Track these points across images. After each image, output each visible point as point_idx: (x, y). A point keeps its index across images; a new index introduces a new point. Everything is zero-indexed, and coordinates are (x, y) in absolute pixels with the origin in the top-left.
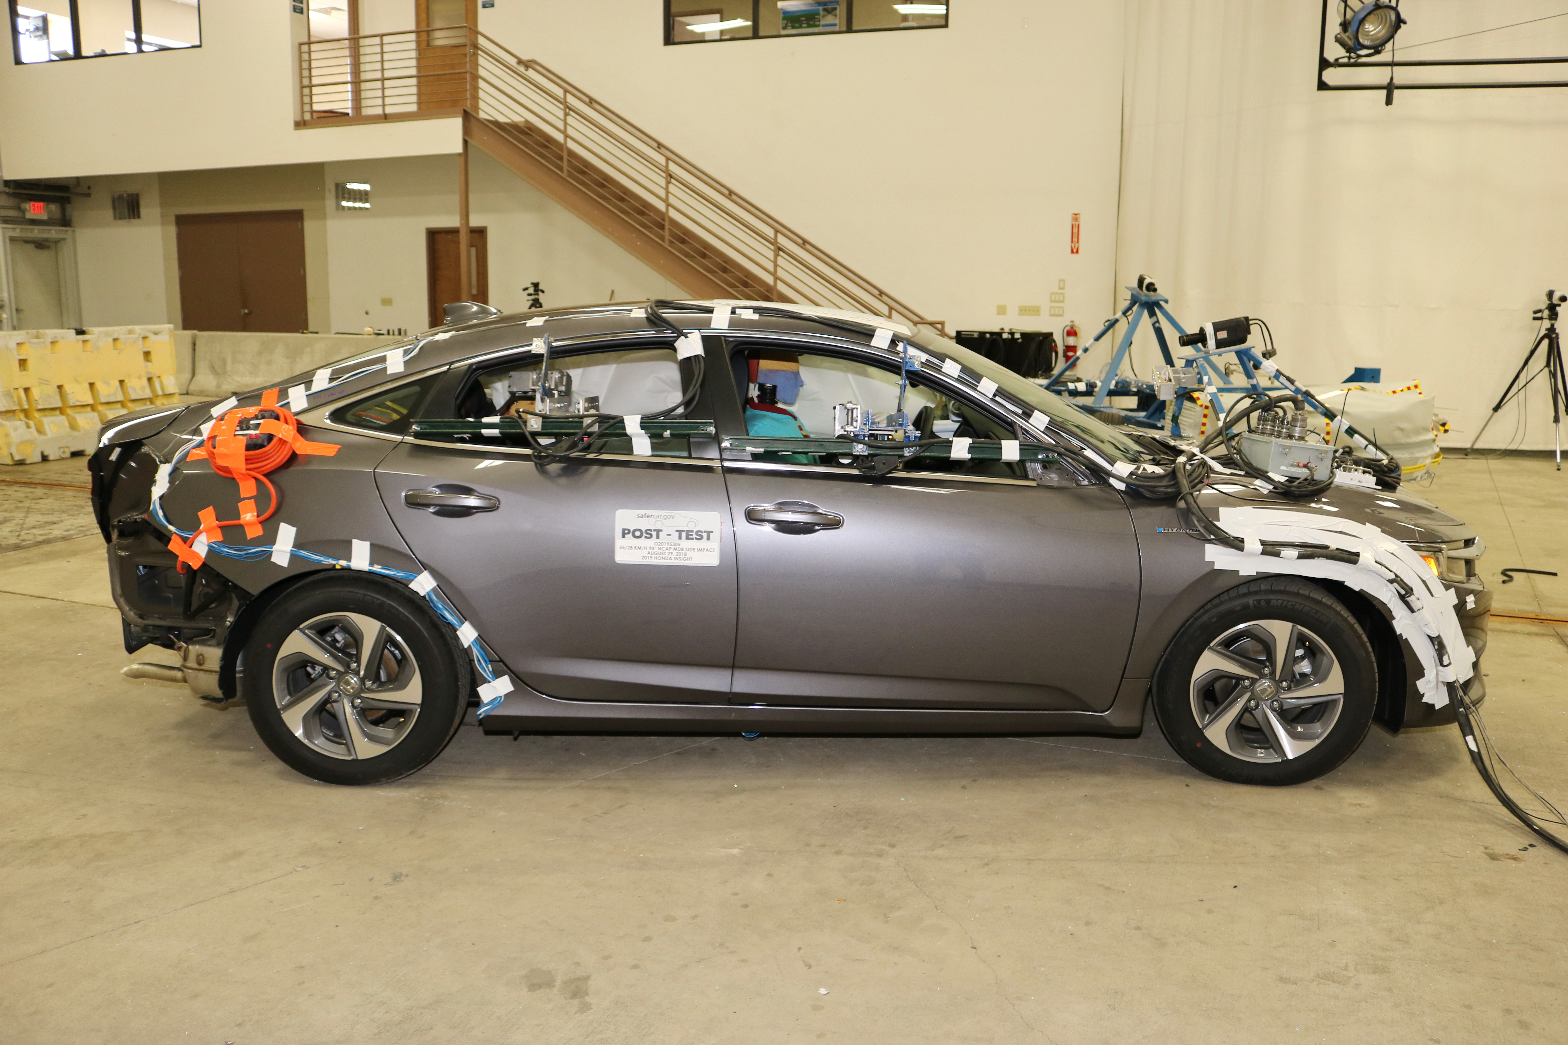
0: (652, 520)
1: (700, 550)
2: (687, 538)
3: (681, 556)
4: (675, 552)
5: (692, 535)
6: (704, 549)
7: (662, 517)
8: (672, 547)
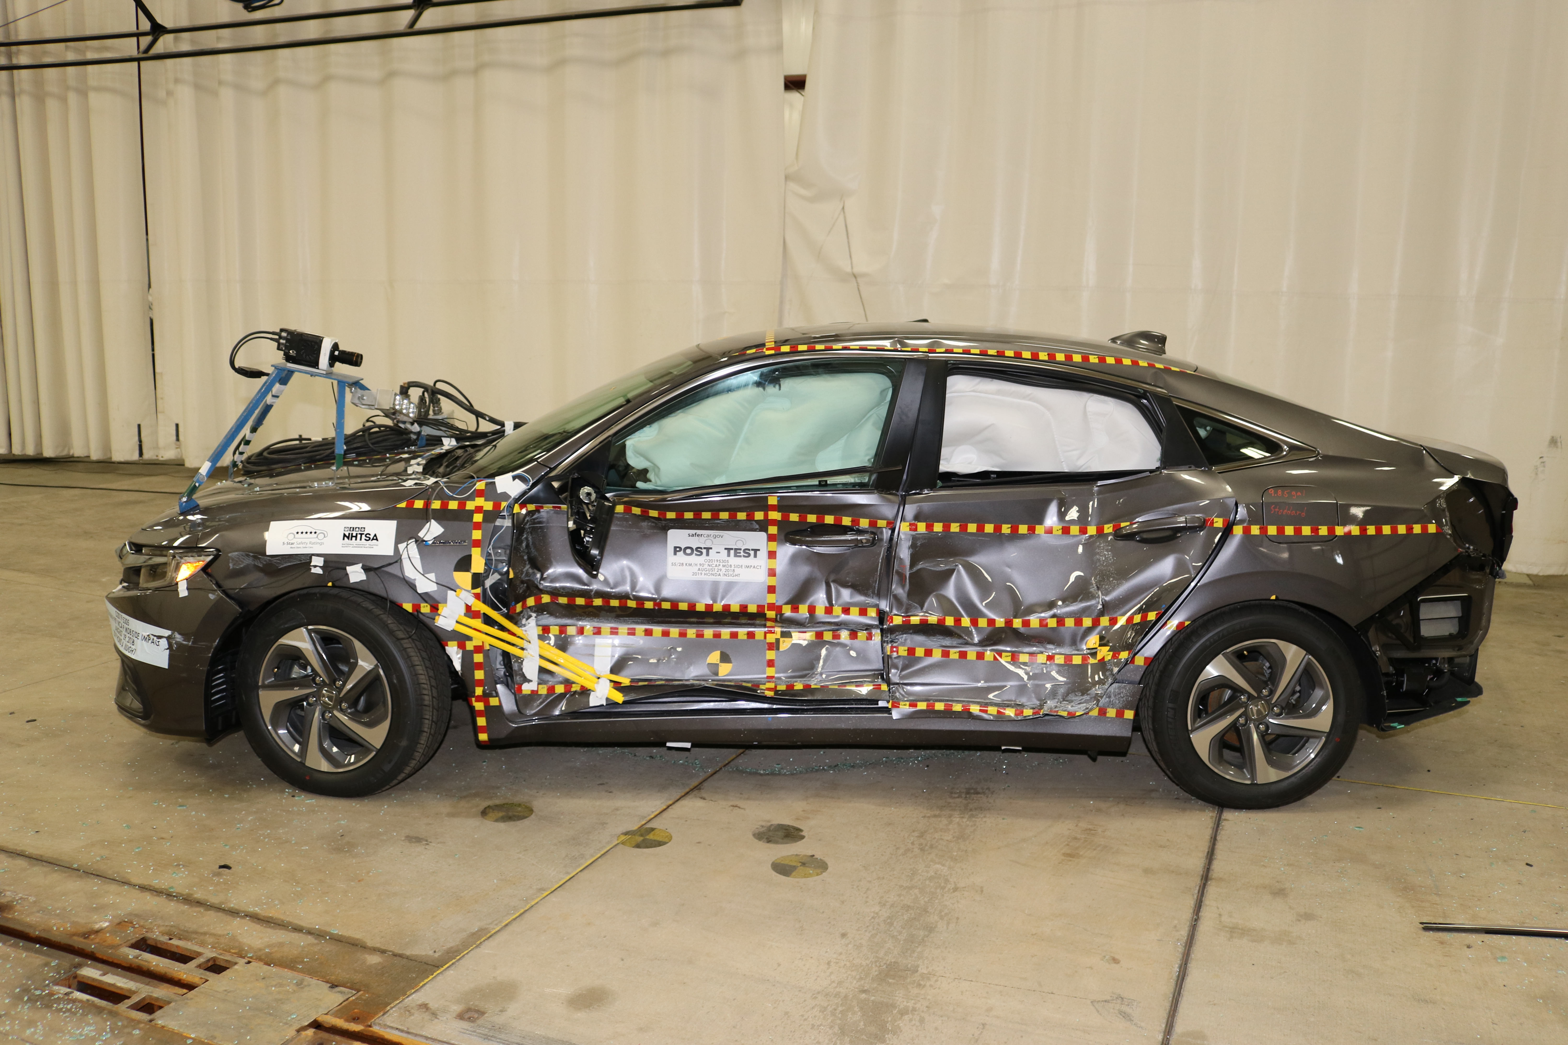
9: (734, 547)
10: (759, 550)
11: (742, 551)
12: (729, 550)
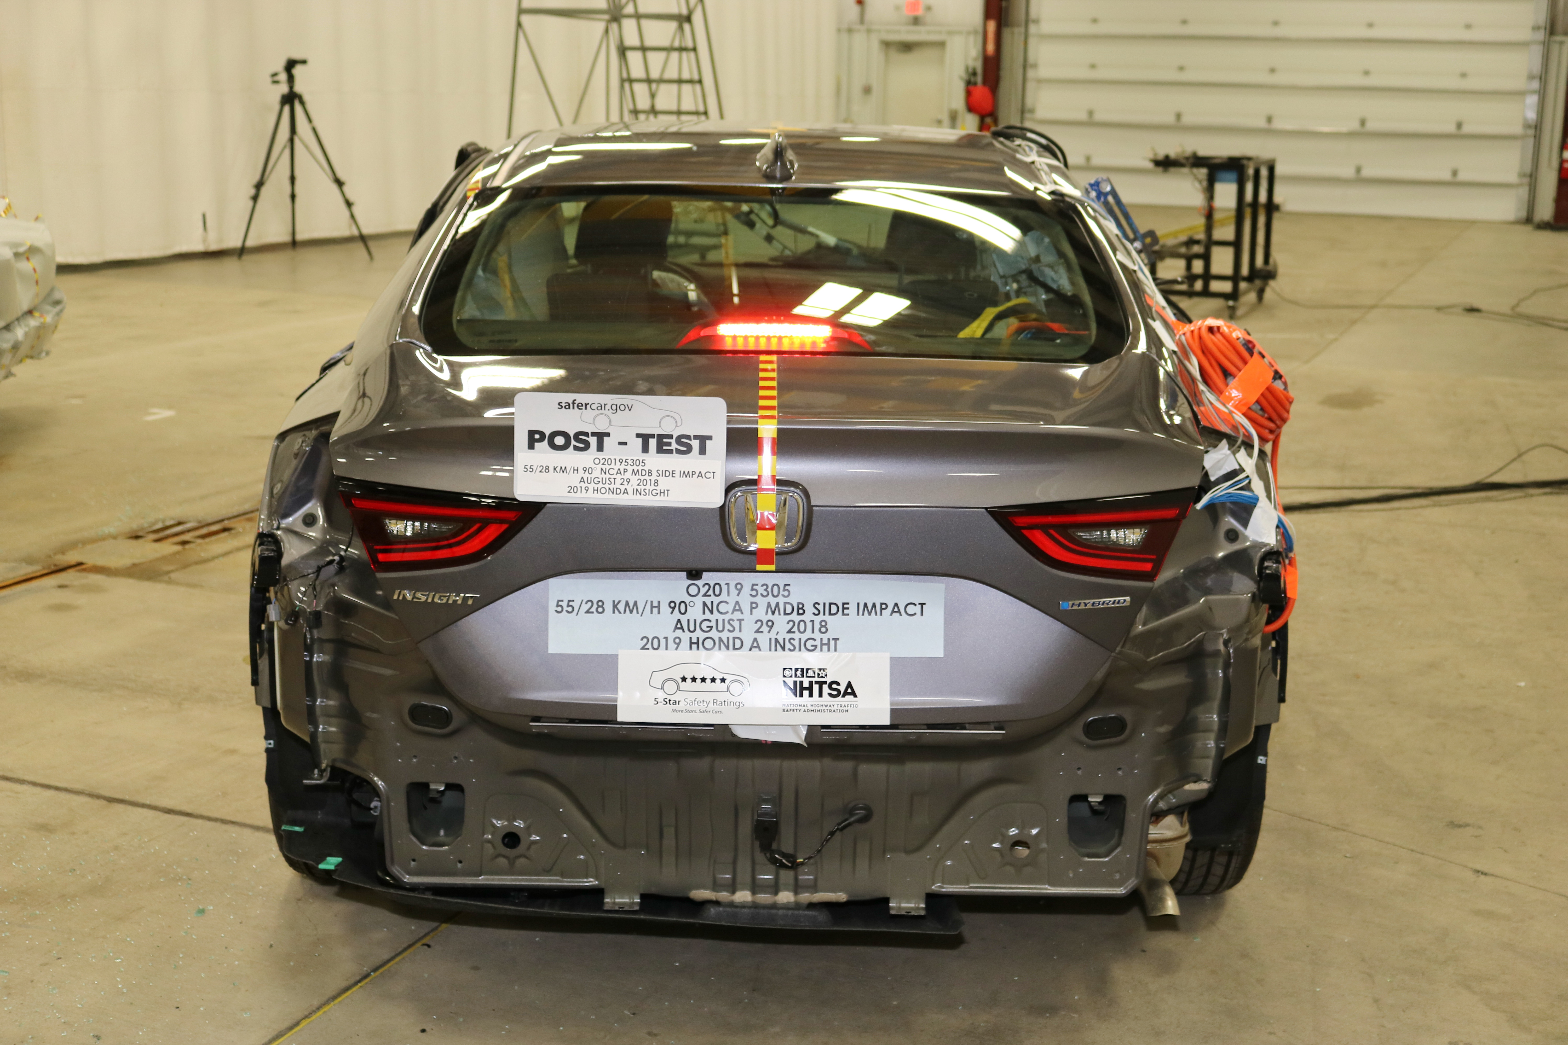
0: (588, 414)
1: (686, 474)
2: (660, 450)
3: (648, 487)
4: (634, 480)
5: (670, 444)
6: (694, 473)
7: (608, 407)
8: (630, 468)
9: (657, 431)
10: (710, 438)
11: (673, 441)
12: (645, 438)
